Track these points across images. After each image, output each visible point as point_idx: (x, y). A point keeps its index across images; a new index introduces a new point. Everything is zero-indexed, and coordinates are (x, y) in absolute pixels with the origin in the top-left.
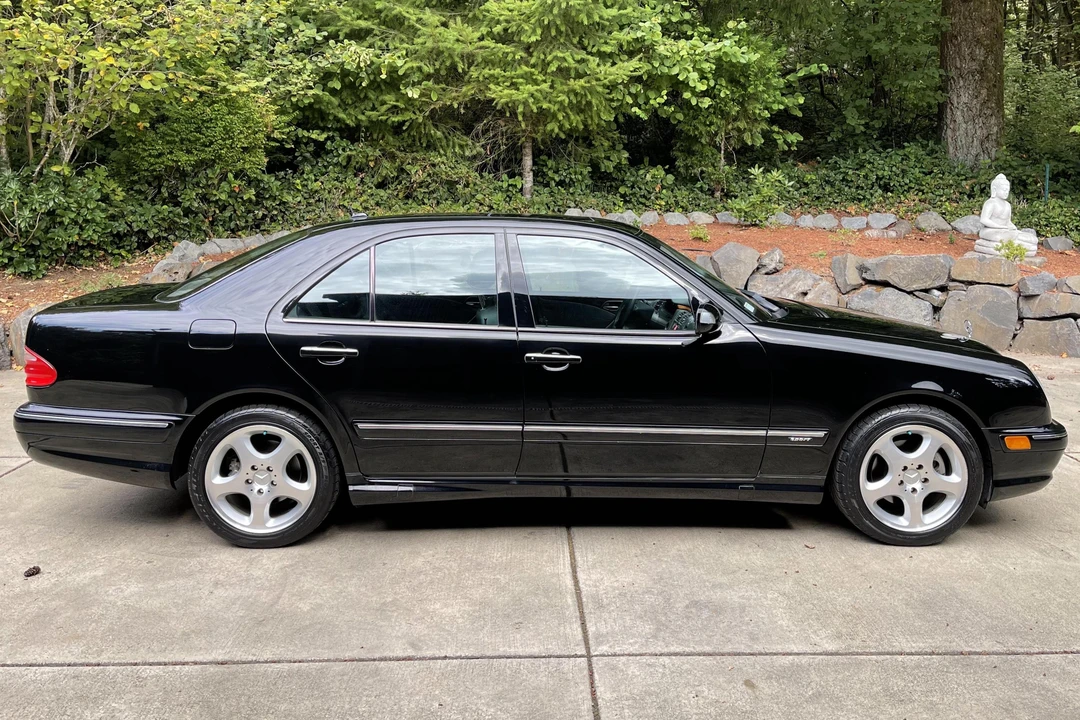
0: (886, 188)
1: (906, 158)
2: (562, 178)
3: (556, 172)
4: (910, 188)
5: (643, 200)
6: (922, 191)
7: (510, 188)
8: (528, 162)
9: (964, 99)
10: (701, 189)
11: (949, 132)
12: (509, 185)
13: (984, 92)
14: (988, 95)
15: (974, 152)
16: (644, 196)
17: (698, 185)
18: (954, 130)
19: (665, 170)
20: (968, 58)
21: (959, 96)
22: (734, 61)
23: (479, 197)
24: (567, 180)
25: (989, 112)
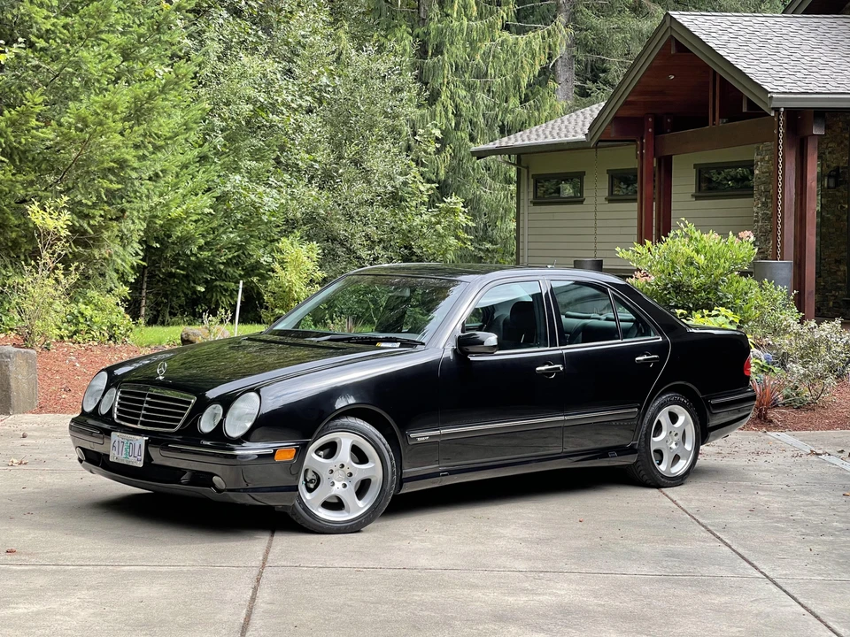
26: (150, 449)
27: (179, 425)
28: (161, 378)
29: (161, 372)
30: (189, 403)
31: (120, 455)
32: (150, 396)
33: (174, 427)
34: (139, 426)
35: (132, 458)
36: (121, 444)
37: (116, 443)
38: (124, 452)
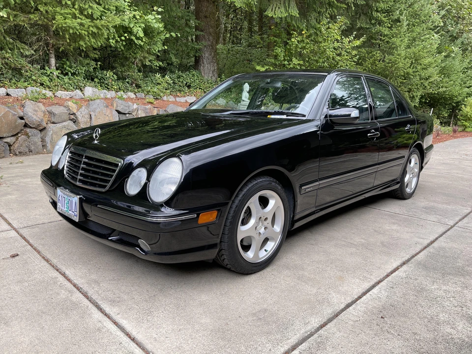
0: (189, 87)
1: (193, 75)
2: (74, 71)
3: (71, 67)
4: (197, 87)
5: (106, 86)
6: (201, 89)
7: (51, 74)
8: (53, 61)
9: (207, 55)
10: (128, 82)
11: (202, 67)
12: (51, 73)
13: (213, 53)
14: (214, 55)
15: (210, 76)
16: (106, 84)
17: (127, 80)
18: (203, 67)
19: (113, 73)
20: (207, 40)
21: (205, 54)
22: (152, 25)
23: (34, 78)
24: (77, 73)
25: (214, 61)
26: (84, 205)
27: (109, 185)
28: (96, 142)
29: (96, 136)
30: (117, 165)
31: (63, 208)
32: (87, 157)
33: (104, 187)
34: (78, 184)
35: (70, 212)
36: (63, 199)
37: (60, 197)
38: (66, 206)
